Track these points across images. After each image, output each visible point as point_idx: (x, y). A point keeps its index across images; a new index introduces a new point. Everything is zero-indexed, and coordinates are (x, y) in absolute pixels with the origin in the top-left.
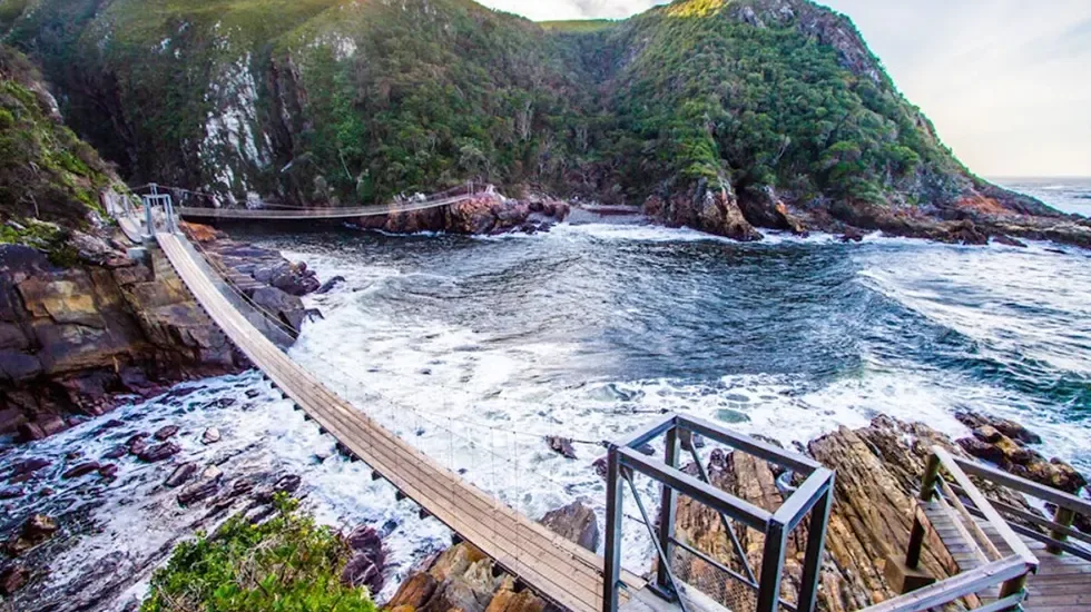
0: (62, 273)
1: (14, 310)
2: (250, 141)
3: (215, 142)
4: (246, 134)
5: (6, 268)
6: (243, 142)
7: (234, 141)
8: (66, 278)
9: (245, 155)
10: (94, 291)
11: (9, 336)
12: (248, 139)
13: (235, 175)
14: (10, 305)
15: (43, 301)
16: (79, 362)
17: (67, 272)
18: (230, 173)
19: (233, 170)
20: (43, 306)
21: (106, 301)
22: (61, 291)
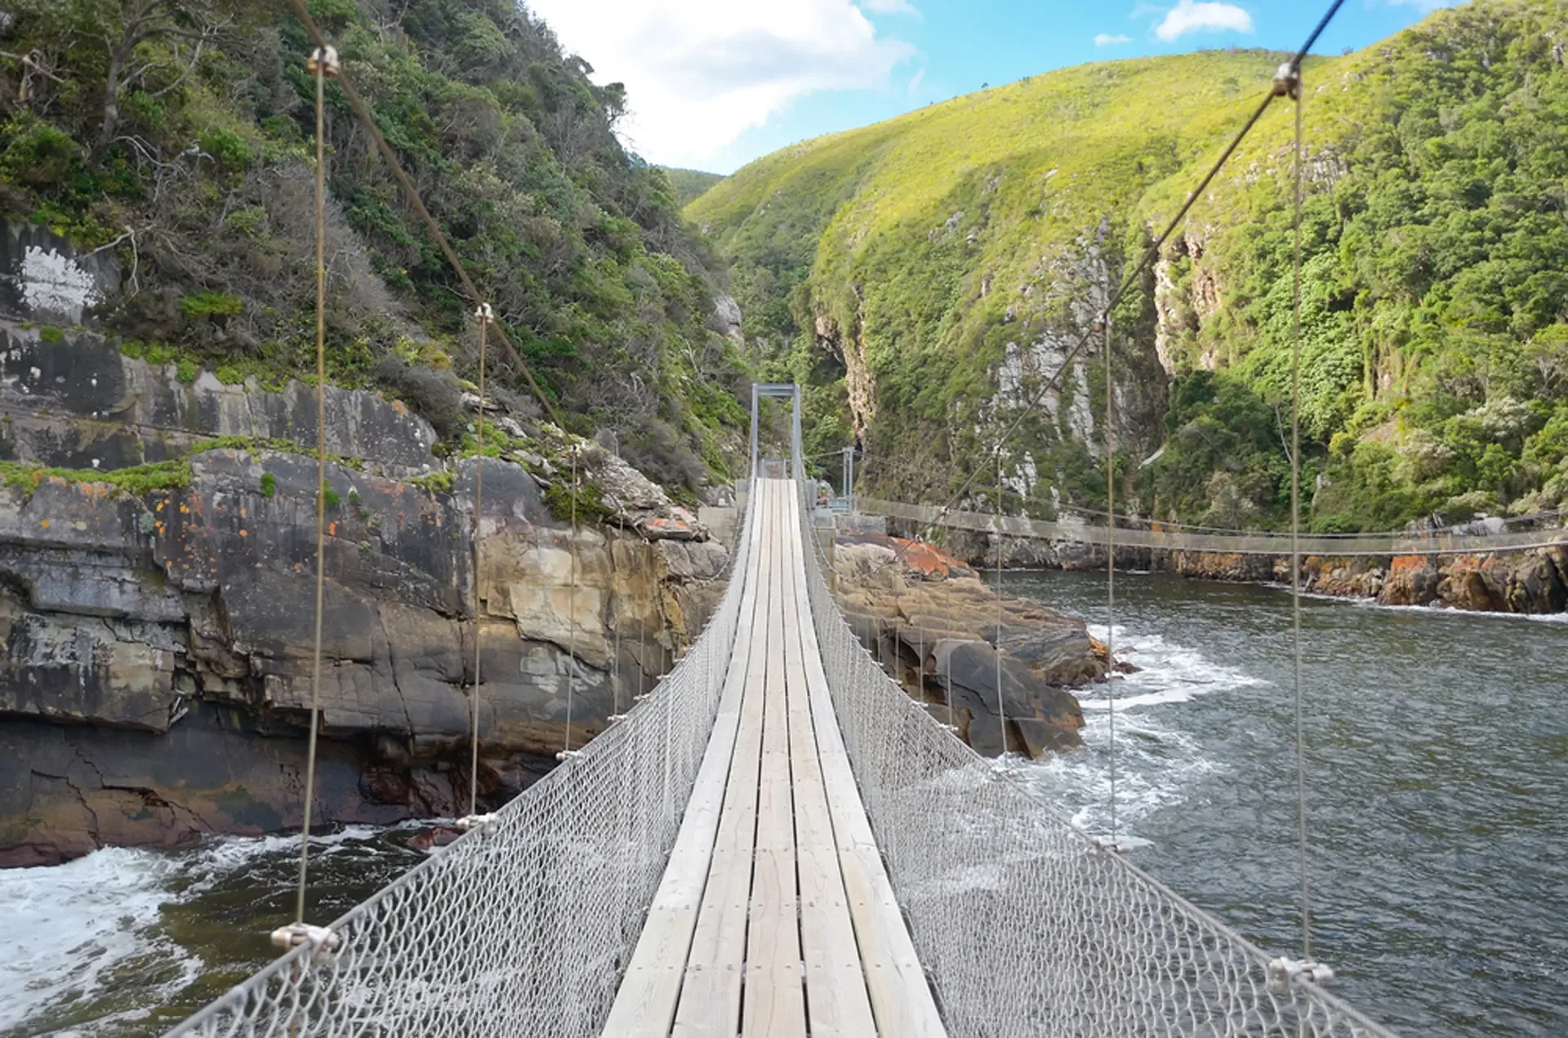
0: (560, 533)
1: (459, 594)
2: (1081, 401)
3: (1012, 403)
4: (1076, 386)
5: (470, 505)
6: (1066, 401)
7: (1050, 401)
8: (563, 544)
9: (1067, 432)
10: (609, 580)
11: (433, 642)
12: (1077, 397)
13: (1039, 474)
14: (455, 580)
15: (511, 586)
16: (539, 734)
17: (569, 533)
18: (1031, 470)
19: (1038, 461)
20: (505, 593)
21: (628, 611)
22: (547, 570)
